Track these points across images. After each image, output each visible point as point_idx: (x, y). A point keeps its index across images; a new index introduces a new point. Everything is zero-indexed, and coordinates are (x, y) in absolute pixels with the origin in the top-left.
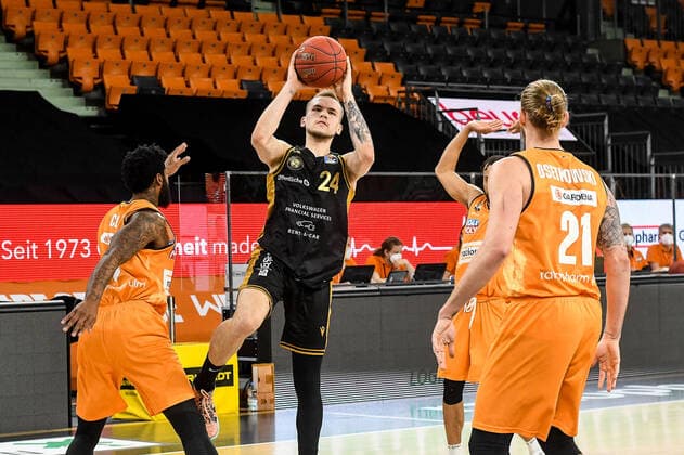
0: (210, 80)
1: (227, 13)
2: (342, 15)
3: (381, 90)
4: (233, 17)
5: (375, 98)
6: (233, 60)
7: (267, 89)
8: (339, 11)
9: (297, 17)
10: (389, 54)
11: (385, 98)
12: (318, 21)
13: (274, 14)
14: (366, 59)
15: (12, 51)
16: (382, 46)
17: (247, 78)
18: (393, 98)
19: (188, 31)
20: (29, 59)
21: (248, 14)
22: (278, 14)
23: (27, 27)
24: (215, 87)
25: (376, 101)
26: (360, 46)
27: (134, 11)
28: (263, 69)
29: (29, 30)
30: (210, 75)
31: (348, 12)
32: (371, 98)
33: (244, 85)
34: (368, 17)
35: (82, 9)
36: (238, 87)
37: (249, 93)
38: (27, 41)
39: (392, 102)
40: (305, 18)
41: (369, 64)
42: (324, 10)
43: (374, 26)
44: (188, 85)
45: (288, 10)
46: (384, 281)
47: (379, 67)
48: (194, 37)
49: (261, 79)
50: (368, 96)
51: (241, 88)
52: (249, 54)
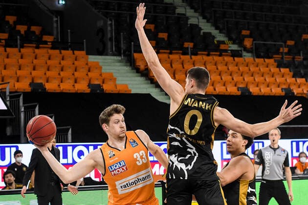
0: (224, 87)
1: (232, 58)
2: (282, 58)
3: (300, 91)
4: (234, 60)
5: (297, 94)
6: (234, 79)
7: (249, 91)
8: (281, 56)
9: (262, 59)
10: (303, 75)
11: (302, 94)
12: (271, 61)
13: (252, 59)
14: (293, 77)
15: (139, 76)
16: (300, 71)
17: (241, 86)
18: (305, 94)
19: (215, 66)
20: (146, 80)
21: (241, 58)
22: (254, 58)
23: (145, 66)
24: (227, 90)
25: (298, 95)
26: (290, 71)
27: (191, 58)
28: (248, 82)
29: (146, 67)
30: (224, 85)
31: (285, 56)
32: (295, 94)
33: (240, 89)
34: (294, 58)
35: (169, 58)
36: (237, 90)
37: (242, 93)
38: (145, 72)
39: (305, 96)
40: (266, 60)
41: (294, 79)
42: (274, 56)
43: (296, 63)
44: (215, 90)
45: (259, 57)
46: (302, 173)
47: (299, 80)
48: (217, 69)
49: (247, 87)
50: (294, 93)
51: (238, 90)
52: (242, 75)
